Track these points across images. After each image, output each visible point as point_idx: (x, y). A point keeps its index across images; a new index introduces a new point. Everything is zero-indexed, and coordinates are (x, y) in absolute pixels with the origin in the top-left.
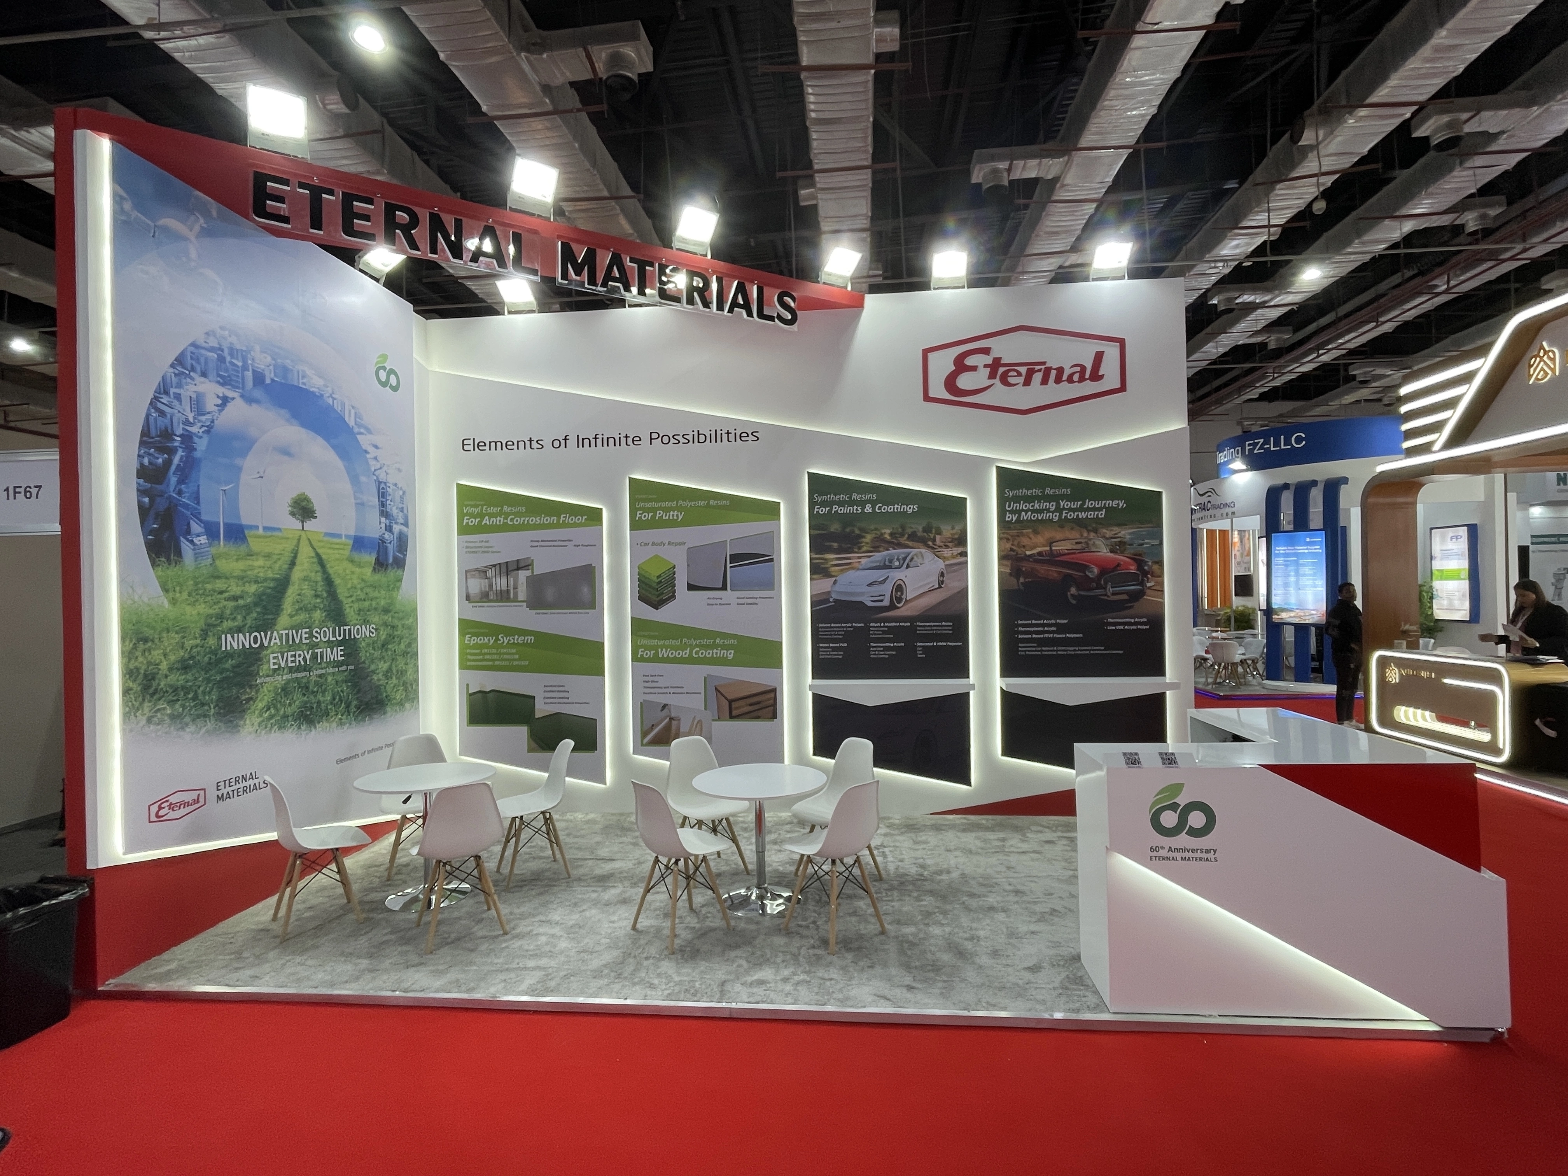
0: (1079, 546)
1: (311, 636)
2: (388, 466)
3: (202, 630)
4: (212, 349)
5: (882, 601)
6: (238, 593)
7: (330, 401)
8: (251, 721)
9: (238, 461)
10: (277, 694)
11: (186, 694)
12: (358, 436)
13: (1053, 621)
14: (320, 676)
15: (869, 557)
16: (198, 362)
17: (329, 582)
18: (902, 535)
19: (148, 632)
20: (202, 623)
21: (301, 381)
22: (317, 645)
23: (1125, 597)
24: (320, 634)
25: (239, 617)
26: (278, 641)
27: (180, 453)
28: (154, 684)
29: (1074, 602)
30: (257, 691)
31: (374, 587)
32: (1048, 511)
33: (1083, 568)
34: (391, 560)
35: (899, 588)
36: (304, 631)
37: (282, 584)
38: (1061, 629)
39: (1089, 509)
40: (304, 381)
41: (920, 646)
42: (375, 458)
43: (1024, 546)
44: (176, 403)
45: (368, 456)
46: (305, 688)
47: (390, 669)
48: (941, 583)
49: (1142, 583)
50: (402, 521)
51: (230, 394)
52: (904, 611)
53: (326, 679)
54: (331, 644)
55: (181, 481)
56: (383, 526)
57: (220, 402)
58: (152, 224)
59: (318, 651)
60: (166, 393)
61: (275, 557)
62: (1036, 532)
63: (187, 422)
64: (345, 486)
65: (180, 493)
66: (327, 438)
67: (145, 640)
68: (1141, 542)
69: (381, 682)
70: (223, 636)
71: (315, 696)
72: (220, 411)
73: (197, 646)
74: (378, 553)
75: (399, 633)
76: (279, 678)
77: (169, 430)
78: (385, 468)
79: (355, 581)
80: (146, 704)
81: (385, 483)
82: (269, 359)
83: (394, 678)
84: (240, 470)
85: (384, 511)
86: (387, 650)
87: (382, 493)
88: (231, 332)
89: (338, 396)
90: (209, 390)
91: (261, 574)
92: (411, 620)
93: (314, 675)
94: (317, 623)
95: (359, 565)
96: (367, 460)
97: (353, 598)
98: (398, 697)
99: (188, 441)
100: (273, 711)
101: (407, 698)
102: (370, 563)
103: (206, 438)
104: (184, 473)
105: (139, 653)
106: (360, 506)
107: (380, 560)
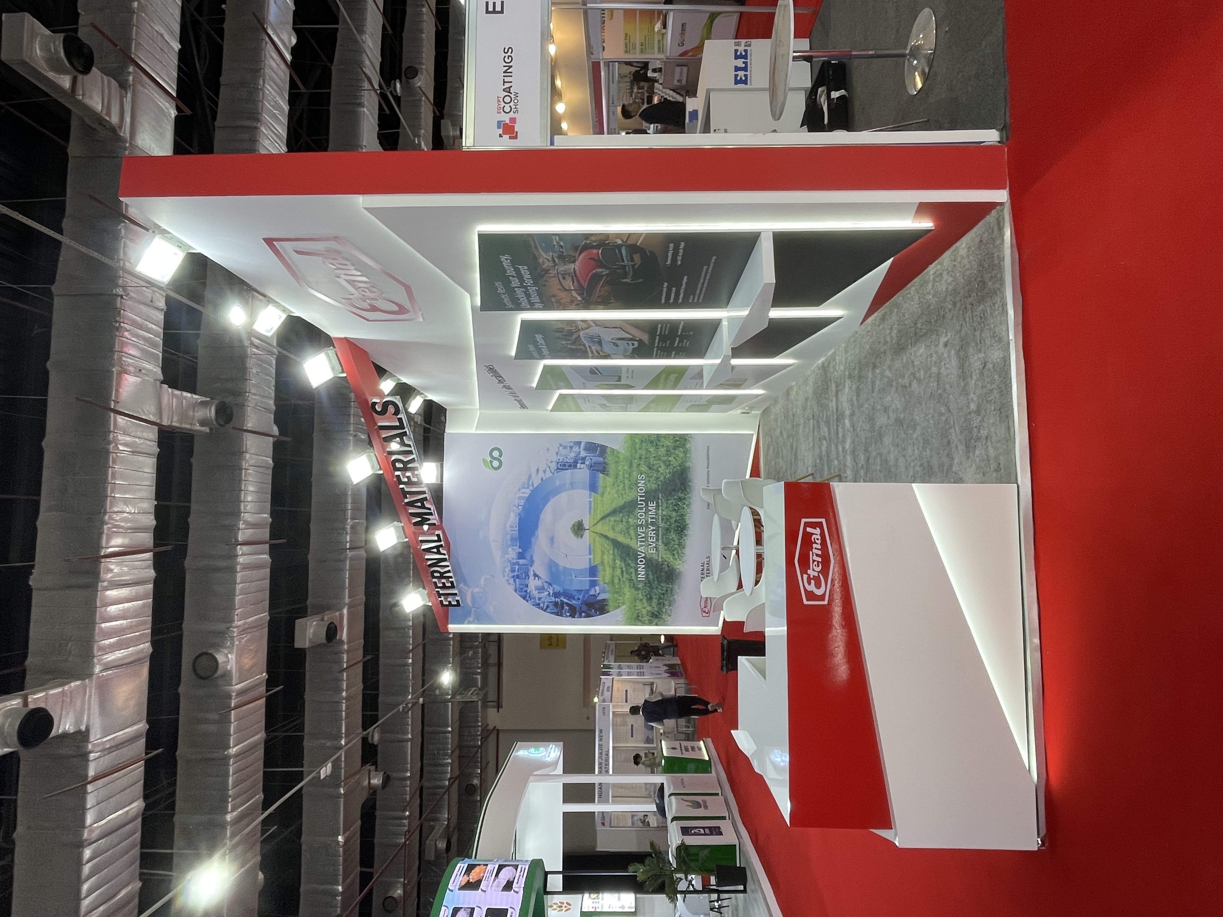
0: (569, 278)
1: (641, 526)
2: (547, 460)
3: (636, 590)
4: (515, 581)
5: (633, 344)
6: (620, 570)
7: (520, 507)
8: (679, 566)
9: (561, 569)
10: (668, 549)
11: (661, 598)
12: (535, 486)
13: (665, 289)
14: (662, 520)
16: (522, 589)
17: (614, 512)
18: (567, 338)
19: (635, 615)
20: (633, 590)
21: (515, 529)
22: (647, 521)
23: (637, 256)
24: (641, 519)
25: (631, 570)
26: (642, 548)
27: (562, 599)
28: (656, 613)
29: (641, 280)
30: (665, 561)
31: (617, 476)
32: (525, 291)
33: (597, 276)
34: (601, 459)
35: (621, 339)
36: (639, 531)
37: (616, 544)
38: (675, 285)
39: (518, 273)
40: (514, 526)
41: (681, 333)
42: (544, 472)
43: (572, 300)
44: (542, 600)
45: (544, 479)
46: (667, 530)
47: (664, 462)
48: (615, 327)
49: (619, 246)
50: (578, 448)
51: (531, 574)
52: (644, 337)
53: (664, 515)
54: (647, 511)
55: (574, 599)
56: (583, 466)
57: (537, 578)
58: (473, 609)
59: (650, 520)
60: (539, 604)
61: (603, 548)
62: (554, 296)
63: (549, 594)
64: (563, 498)
65: (579, 599)
66: (540, 511)
67: (638, 616)
68: (556, 247)
69: (671, 471)
70: (639, 579)
71: (672, 523)
72: (541, 578)
73: (642, 593)
74: (598, 471)
75: (644, 453)
76: (660, 547)
77: (554, 603)
78: (548, 462)
79: (614, 491)
80: (663, 617)
81: (558, 463)
82: (510, 549)
83: (670, 459)
84: (565, 568)
85: (573, 465)
86: (653, 465)
87: (563, 466)
88: (504, 571)
89: (517, 502)
90: (533, 584)
91: (611, 557)
92: (637, 441)
93: (662, 524)
94: (635, 521)
95: (605, 487)
96: (546, 479)
97: (623, 492)
98: (681, 455)
99: (556, 595)
100: (675, 552)
101: (683, 446)
102: (604, 478)
103: (554, 586)
104: (571, 597)
105: (643, 619)
106: (572, 486)
107: (601, 469)
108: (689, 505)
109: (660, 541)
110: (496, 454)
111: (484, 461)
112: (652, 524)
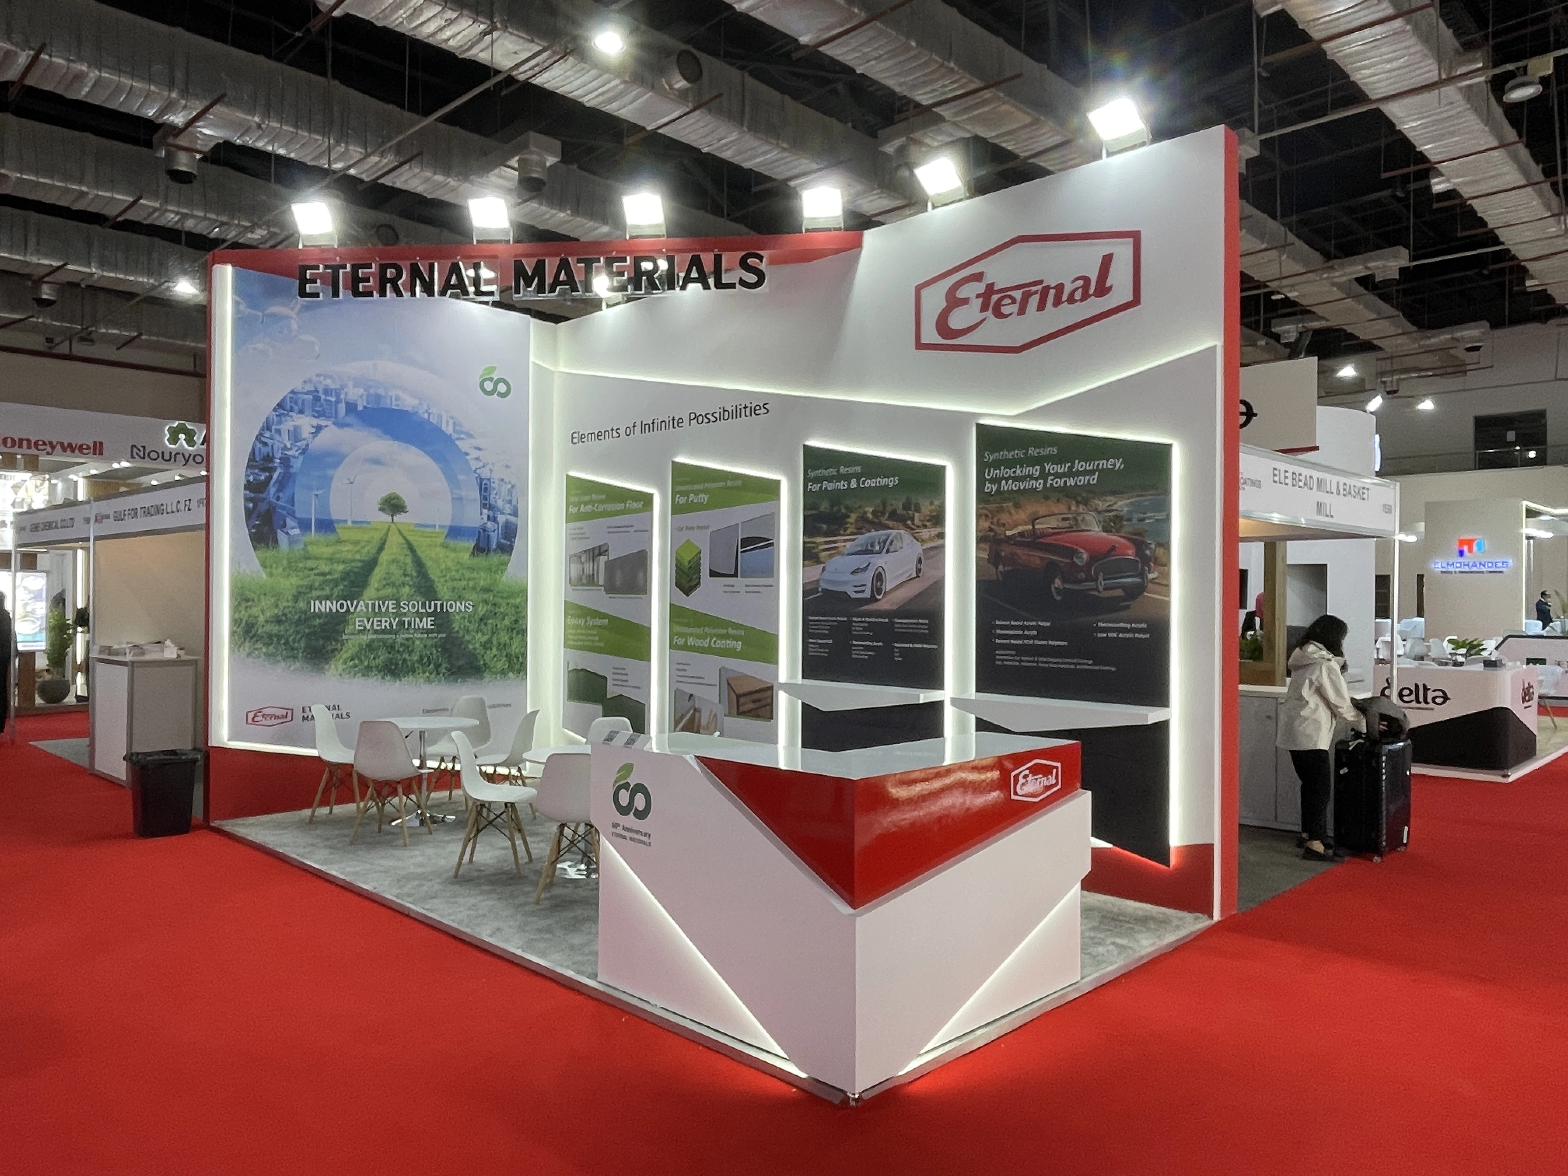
0: (1066, 524)
1: (398, 606)
2: (493, 464)
3: (294, 596)
4: (308, 393)
5: (863, 591)
6: (327, 571)
7: (426, 416)
8: (335, 667)
9: (329, 472)
10: (361, 649)
11: (279, 640)
12: (457, 442)
13: (1034, 623)
14: (407, 639)
16: (296, 403)
17: (419, 564)
18: (883, 514)
19: (252, 595)
20: (294, 591)
21: (394, 403)
22: (405, 615)
23: (1119, 592)
24: (408, 605)
25: (327, 589)
26: (364, 608)
27: (279, 471)
28: (254, 631)
29: (1058, 598)
30: (342, 645)
31: (471, 569)
32: (1031, 477)
33: (1071, 553)
34: (494, 546)
35: (879, 577)
36: (391, 602)
37: (370, 565)
38: (1043, 633)
39: (1079, 474)
40: (398, 402)
41: (897, 648)
42: (477, 459)
43: (1004, 525)
44: (277, 436)
45: (468, 457)
46: (391, 648)
47: (490, 641)
48: (919, 571)
49: (1142, 575)
50: (509, 511)
51: (322, 423)
52: (885, 604)
53: (413, 643)
54: (420, 615)
55: (279, 490)
56: (486, 518)
57: (314, 430)
58: (260, 314)
59: (406, 620)
60: (269, 429)
61: (363, 544)
62: (1017, 506)
63: (285, 448)
64: (440, 484)
65: (278, 498)
66: (419, 445)
67: (248, 600)
68: (1142, 516)
69: (478, 651)
70: (312, 602)
71: (402, 655)
72: (314, 437)
73: (288, 607)
74: (478, 540)
75: (502, 610)
76: (365, 637)
77: (271, 455)
78: (490, 466)
79: (450, 564)
80: (246, 644)
81: (489, 480)
82: (361, 391)
83: (494, 649)
84: (331, 478)
85: (486, 504)
86: (486, 624)
87: (485, 488)
88: (326, 377)
89: (433, 410)
90: (305, 423)
91: (350, 556)
92: (518, 600)
93: (400, 638)
94: (405, 596)
95: (455, 551)
96: (467, 461)
97: (448, 578)
98: (500, 665)
99: (286, 461)
100: (357, 661)
101: (511, 668)
102: (468, 549)
103: (301, 458)
104: (282, 484)
105: (242, 608)
106: (458, 500)
107: (481, 545)
108: (428, 680)
109: (375, 637)
110: (502, 388)
111: (493, 369)
112: (401, 624)
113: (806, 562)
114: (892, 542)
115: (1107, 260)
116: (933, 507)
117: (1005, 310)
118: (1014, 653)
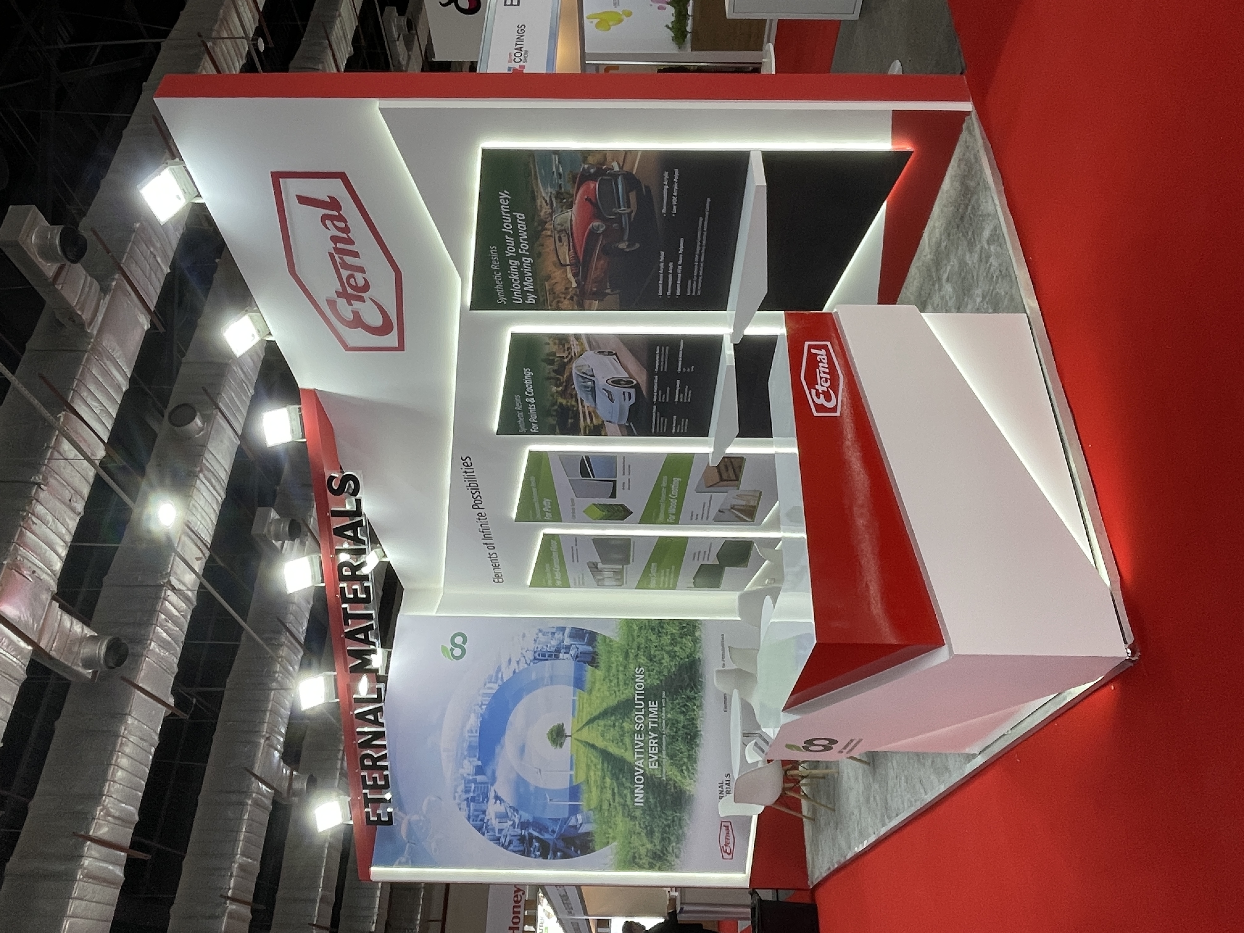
0: (565, 239)
1: (639, 732)
2: (522, 649)
3: (631, 819)
4: (468, 806)
5: (630, 394)
6: (610, 792)
7: (484, 707)
8: (689, 786)
9: (532, 789)
10: (674, 764)
11: (666, 832)
12: (505, 680)
13: (662, 265)
14: (667, 725)
15: (582, 401)
16: (477, 816)
17: (605, 714)
18: (558, 379)
19: (631, 854)
20: (627, 819)
21: (475, 735)
22: (646, 726)
23: (633, 195)
24: (639, 724)
25: (625, 792)
26: (641, 761)
27: (531, 831)
28: (658, 853)
29: (637, 245)
30: (671, 779)
31: (609, 669)
32: (520, 267)
33: (593, 235)
34: (590, 648)
35: (617, 382)
36: (636, 738)
37: (605, 755)
38: (672, 257)
39: (515, 228)
40: (474, 731)
41: (682, 369)
42: (518, 662)
43: (567, 289)
44: (504, 832)
45: (517, 671)
46: (673, 739)
47: (668, 652)
48: (610, 353)
49: (615, 176)
50: (561, 635)
51: (492, 794)
52: (641, 378)
53: (669, 719)
54: (647, 713)
55: (547, 832)
56: (566, 656)
57: (498, 802)
58: (408, 845)
60: (499, 839)
61: (589, 761)
62: (549, 277)
63: (513, 825)
64: (539, 695)
65: (553, 832)
66: (508, 712)
67: (634, 857)
68: (555, 176)
69: (677, 663)
70: (636, 804)
71: (679, 729)
72: (504, 801)
73: (640, 824)
74: (585, 662)
75: (643, 641)
76: (665, 761)
77: (519, 837)
78: (524, 652)
79: (606, 687)
80: (668, 859)
81: (535, 652)
82: (466, 762)
83: (676, 649)
84: (536, 787)
85: (555, 655)
86: (655, 656)
87: (542, 656)
88: (456, 792)
89: (479, 699)
90: (493, 809)
91: (599, 773)
92: (635, 627)
93: (665, 731)
94: (631, 726)
95: (594, 683)
96: (520, 672)
97: (616, 689)
98: (690, 645)
99: (524, 825)
100: (684, 768)
101: (692, 634)
102: (593, 671)
103: (521, 812)
104: (542, 828)
105: (641, 862)
106: (552, 680)
107: (590, 660)
108: (700, 707)
109: (664, 752)
110: (459, 640)
111: (444, 648)
112: (654, 730)
113: (603, 434)
114: (584, 373)
115: (303, 200)
116: (551, 343)
117: (361, 283)
118: (690, 282)
